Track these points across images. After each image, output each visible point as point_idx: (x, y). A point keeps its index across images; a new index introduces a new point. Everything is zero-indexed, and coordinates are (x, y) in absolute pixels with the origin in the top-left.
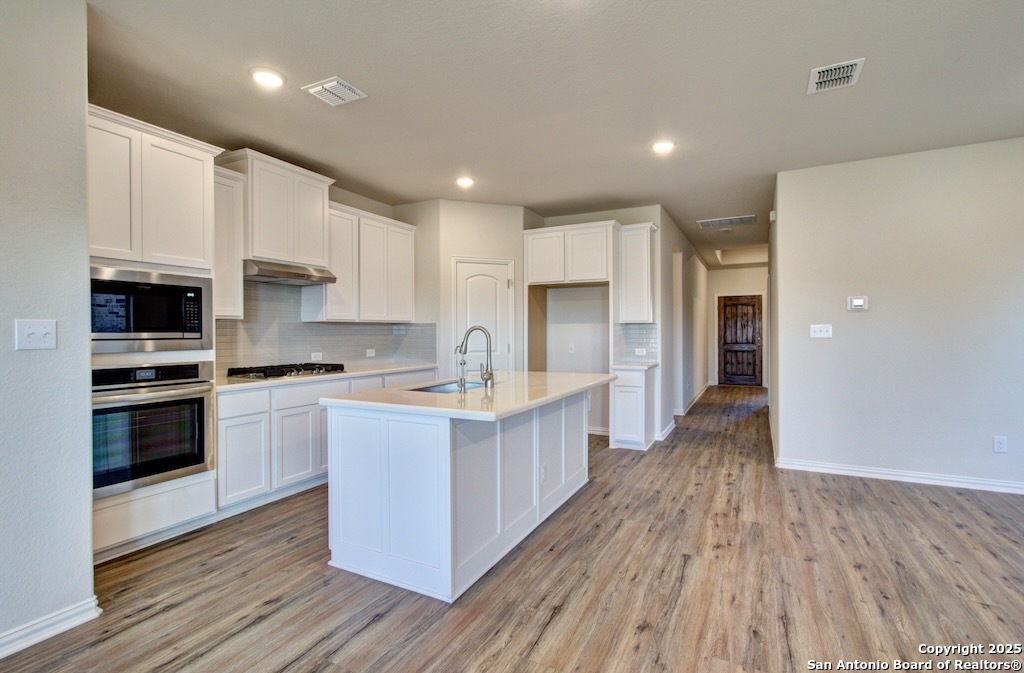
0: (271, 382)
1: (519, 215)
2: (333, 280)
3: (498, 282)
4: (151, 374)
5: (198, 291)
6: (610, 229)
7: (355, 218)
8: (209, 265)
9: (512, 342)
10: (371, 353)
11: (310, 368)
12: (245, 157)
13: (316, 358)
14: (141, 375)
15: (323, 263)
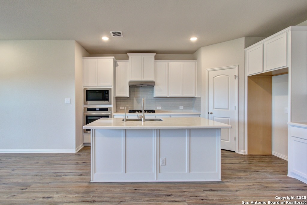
3: (229, 77)
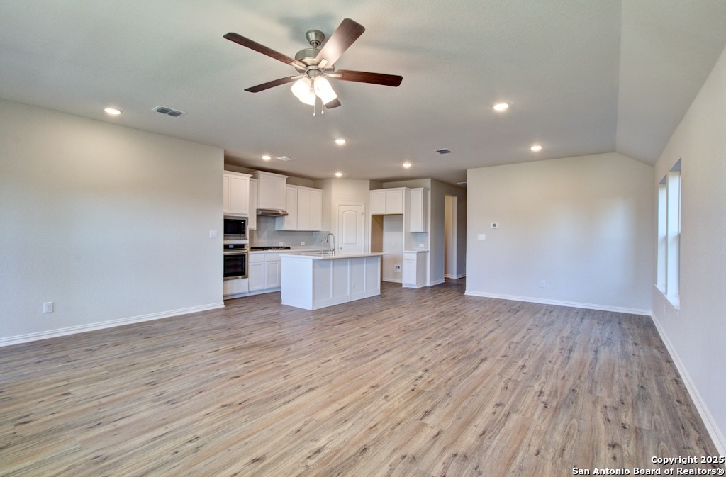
0: (265, 251)
1: (368, 184)
2: (287, 215)
4: (232, 246)
5: (244, 221)
6: (404, 191)
7: (296, 189)
8: (248, 213)
9: (363, 240)
10: (303, 243)
11: (278, 248)
12: (258, 173)
13: (281, 244)
14: (230, 247)
15: (284, 209)
